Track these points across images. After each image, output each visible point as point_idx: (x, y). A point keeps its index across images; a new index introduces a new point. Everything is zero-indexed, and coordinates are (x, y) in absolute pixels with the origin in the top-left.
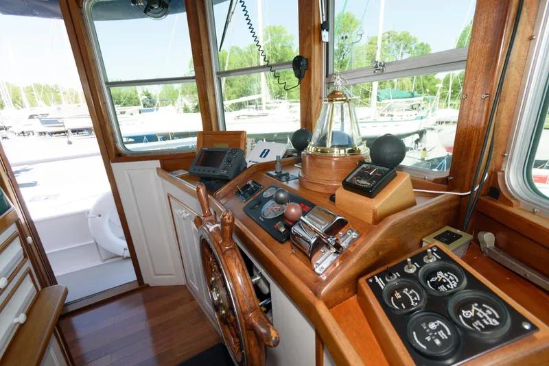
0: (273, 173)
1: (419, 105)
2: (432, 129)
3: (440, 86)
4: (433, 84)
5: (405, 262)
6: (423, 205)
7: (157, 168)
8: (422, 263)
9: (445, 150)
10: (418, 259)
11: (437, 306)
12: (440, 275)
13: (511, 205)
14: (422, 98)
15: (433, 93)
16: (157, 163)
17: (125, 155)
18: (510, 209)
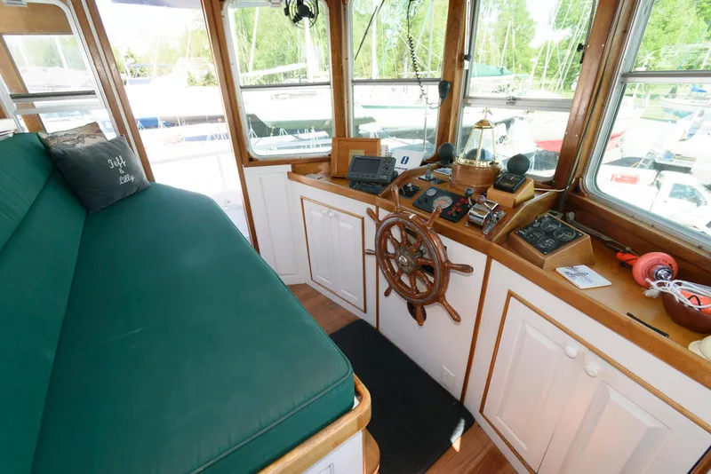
0: (424, 177)
1: (509, 86)
2: (522, 119)
3: (535, 60)
4: (526, 55)
5: (534, 222)
6: (537, 197)
7: (288, 173)
8: (541, 222)
9: (535, 145)
10: (540, 221)
11: (549, 234)
12: (550, 226)
13: (584, 196)
14: (512, 77)
15: (526, 68)
16: (288, 168)
17: (257, 160)
18: (584, 199)
